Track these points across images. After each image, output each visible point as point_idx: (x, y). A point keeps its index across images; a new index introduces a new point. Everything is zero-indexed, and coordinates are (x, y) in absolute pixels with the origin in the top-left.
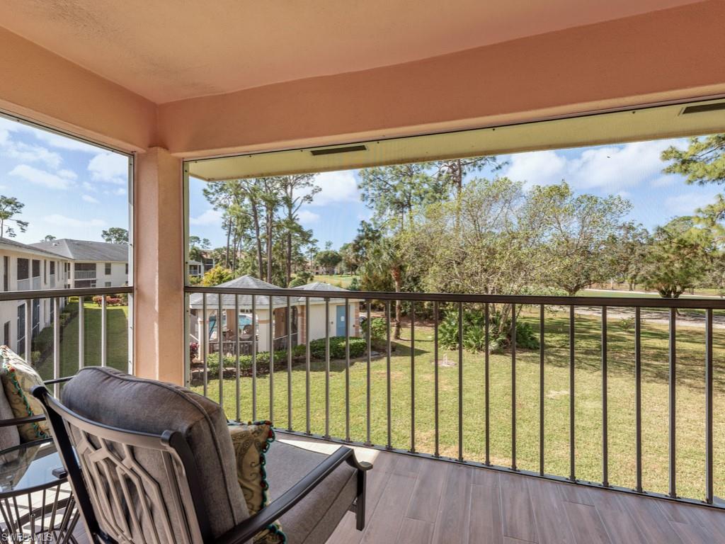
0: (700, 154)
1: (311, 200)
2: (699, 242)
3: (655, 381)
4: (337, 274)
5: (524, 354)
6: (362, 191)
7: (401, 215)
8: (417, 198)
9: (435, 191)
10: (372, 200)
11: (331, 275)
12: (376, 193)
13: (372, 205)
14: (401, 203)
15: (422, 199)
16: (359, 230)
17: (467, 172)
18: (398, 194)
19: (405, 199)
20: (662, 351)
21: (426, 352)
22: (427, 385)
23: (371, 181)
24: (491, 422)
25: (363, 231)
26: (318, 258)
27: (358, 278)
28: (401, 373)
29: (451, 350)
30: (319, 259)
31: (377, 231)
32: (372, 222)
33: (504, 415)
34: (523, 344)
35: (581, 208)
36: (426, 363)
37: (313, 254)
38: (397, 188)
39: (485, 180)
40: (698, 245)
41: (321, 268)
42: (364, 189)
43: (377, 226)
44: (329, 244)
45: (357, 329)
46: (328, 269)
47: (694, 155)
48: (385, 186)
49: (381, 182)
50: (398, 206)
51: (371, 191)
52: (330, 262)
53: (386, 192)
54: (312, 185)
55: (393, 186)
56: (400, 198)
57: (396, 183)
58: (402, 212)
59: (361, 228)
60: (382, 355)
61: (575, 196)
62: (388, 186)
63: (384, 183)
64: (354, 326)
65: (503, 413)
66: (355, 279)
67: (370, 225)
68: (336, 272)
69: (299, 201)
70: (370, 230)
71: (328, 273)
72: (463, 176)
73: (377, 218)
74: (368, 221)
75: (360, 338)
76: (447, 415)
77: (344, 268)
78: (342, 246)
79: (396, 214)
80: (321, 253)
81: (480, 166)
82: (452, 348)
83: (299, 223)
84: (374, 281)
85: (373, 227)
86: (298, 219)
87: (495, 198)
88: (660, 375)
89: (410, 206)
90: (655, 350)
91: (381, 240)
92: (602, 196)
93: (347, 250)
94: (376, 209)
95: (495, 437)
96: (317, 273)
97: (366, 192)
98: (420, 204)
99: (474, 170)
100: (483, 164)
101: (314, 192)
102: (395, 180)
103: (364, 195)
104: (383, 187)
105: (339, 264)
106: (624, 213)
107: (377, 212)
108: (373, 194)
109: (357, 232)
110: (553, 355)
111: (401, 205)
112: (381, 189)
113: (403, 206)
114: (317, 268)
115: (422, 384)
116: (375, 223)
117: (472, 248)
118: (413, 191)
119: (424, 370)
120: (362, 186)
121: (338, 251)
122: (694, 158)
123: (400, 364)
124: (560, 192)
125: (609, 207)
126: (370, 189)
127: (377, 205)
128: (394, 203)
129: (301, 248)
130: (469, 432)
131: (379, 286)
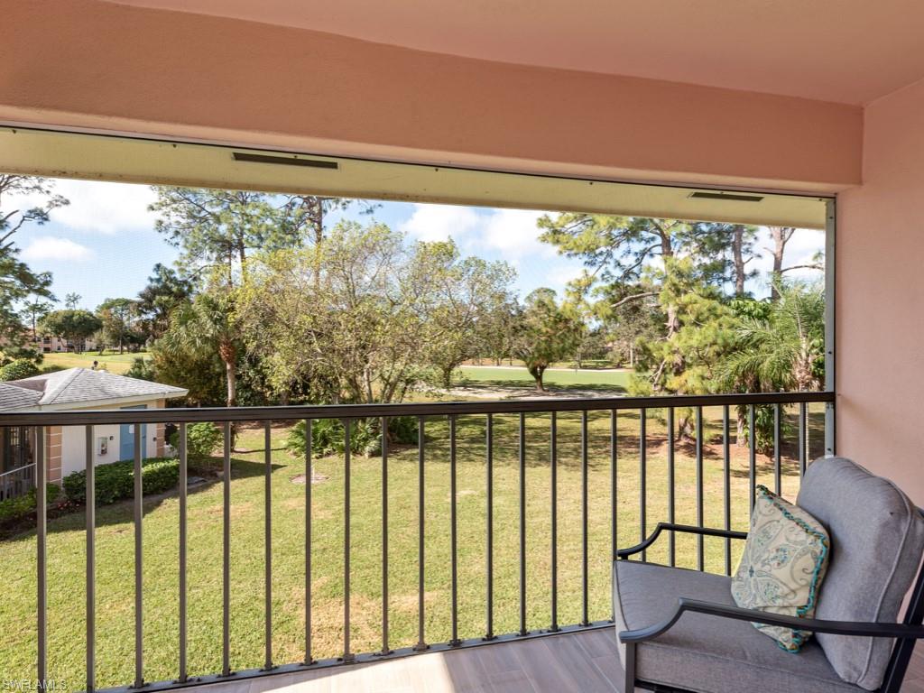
0: (568, 226)
1: (46, 219)
2: (572, 317)
3: (540, 465)
4: (91, 350)
5: (409, 452)
6: (158, 215)
7: (227, 260)
8: (254, 237)
9: (284, 230)
10: (177, 233)
11: (77, 352)
12: (183, 221)
13: (174, 241)
14: (228, 242)
15: (261, 239)
16: (151, 280)
17: (328, 209)
18: (223, 228)
19: (235, 237)
20: (539, 431)
21: (282, 466)
22: (293, 516)
23: (174, 201)
24: (390, 549)
25: (158, 280)
26: (50, 322)
27: (146, 357)
28: (249, 504)
29: (317, 458)
30: (50, 324)
31: (185, 282)
32: (175, 268)
33: (405, 536)
34: (407, 439)
35: (471, 273)
36: (284, 483)
37: (38, 315)
38: (222, 219)
39: (355, 224)
40: (571, 319)
41: (55, 340)
42: (161, 212)
43: (186, 274)
44: (75, 299)
45: (160, 444)
46: (72, 342)
47: (563, 227)
48: (200, 212)
49: (191, 206)
50: (223, 246)
51: (174, 217)
52: (77, 330)
53: (201, 222)
54: (48, 192)
55: (213, 215)
56: (227, 234)
57: (217, 210)
58: (229, 256)
59: (155, 276)
60: (209, 482)
61: (464, 257)
62: (203, 213)
63: (198, 208)
64: (155, 439)
65: (403, 534)
66: (139, 361)
67: (171, 272)
68: (87, 347)
69: (18, 217)
70: (174, 281)
71: (70, 348)
72: (323, 215)
73: (186, 261)
74: (169, 265)
75: (168, 459)
76: (332, 553)
77: (107, 341)
78: (101, 303)
79: (219, 259)
80: (57, 314)
81: (344, 204)
82: (317, 455)
83: (21, 258)
84: (181, 364)
85: (178, 276)
86: (17, 251)
87: (372, 250)
88: (541, 458)
89: (241, 247)
90: (532, 431)
91: (193, 297)
92: (490, 260)
93: (112, 310)
94: (185, 247)
95: (401, 569)
96: (47, 350)
97: (165, 219)
98: (259, 247)
99: (336, 208)
100: (348, 202)
101: (51, 204)
102: (217, 205)
103: (160, 222)
104: (195, 214)
105: (97, 335)
106: (511, 281)
107: (186, 252)
108: (178, 223)
109: (149, 283)
110: (440, 449)
111: (227, 246)
112: (194, 217)
113: (231, 247)
114: (47, 340)
115: (286, 516)
116: (182, 270)
117: (345, 316)
118: (248, 226)
119: (284, 494)
120: (155, 207)
121: (93, 310)
122: (563, 230)
123: (247, 491)
124: (446, 251)
125: (498, 273)
126: (172, 213)
127: (187, 241)
128: (216, 241)
129: (12, 302)
130: (367, 571)
131: (190, 371)
